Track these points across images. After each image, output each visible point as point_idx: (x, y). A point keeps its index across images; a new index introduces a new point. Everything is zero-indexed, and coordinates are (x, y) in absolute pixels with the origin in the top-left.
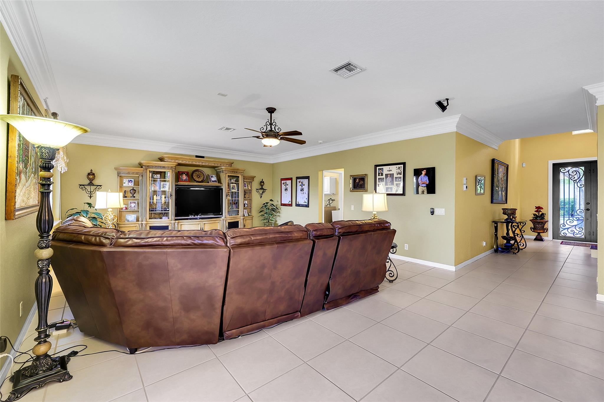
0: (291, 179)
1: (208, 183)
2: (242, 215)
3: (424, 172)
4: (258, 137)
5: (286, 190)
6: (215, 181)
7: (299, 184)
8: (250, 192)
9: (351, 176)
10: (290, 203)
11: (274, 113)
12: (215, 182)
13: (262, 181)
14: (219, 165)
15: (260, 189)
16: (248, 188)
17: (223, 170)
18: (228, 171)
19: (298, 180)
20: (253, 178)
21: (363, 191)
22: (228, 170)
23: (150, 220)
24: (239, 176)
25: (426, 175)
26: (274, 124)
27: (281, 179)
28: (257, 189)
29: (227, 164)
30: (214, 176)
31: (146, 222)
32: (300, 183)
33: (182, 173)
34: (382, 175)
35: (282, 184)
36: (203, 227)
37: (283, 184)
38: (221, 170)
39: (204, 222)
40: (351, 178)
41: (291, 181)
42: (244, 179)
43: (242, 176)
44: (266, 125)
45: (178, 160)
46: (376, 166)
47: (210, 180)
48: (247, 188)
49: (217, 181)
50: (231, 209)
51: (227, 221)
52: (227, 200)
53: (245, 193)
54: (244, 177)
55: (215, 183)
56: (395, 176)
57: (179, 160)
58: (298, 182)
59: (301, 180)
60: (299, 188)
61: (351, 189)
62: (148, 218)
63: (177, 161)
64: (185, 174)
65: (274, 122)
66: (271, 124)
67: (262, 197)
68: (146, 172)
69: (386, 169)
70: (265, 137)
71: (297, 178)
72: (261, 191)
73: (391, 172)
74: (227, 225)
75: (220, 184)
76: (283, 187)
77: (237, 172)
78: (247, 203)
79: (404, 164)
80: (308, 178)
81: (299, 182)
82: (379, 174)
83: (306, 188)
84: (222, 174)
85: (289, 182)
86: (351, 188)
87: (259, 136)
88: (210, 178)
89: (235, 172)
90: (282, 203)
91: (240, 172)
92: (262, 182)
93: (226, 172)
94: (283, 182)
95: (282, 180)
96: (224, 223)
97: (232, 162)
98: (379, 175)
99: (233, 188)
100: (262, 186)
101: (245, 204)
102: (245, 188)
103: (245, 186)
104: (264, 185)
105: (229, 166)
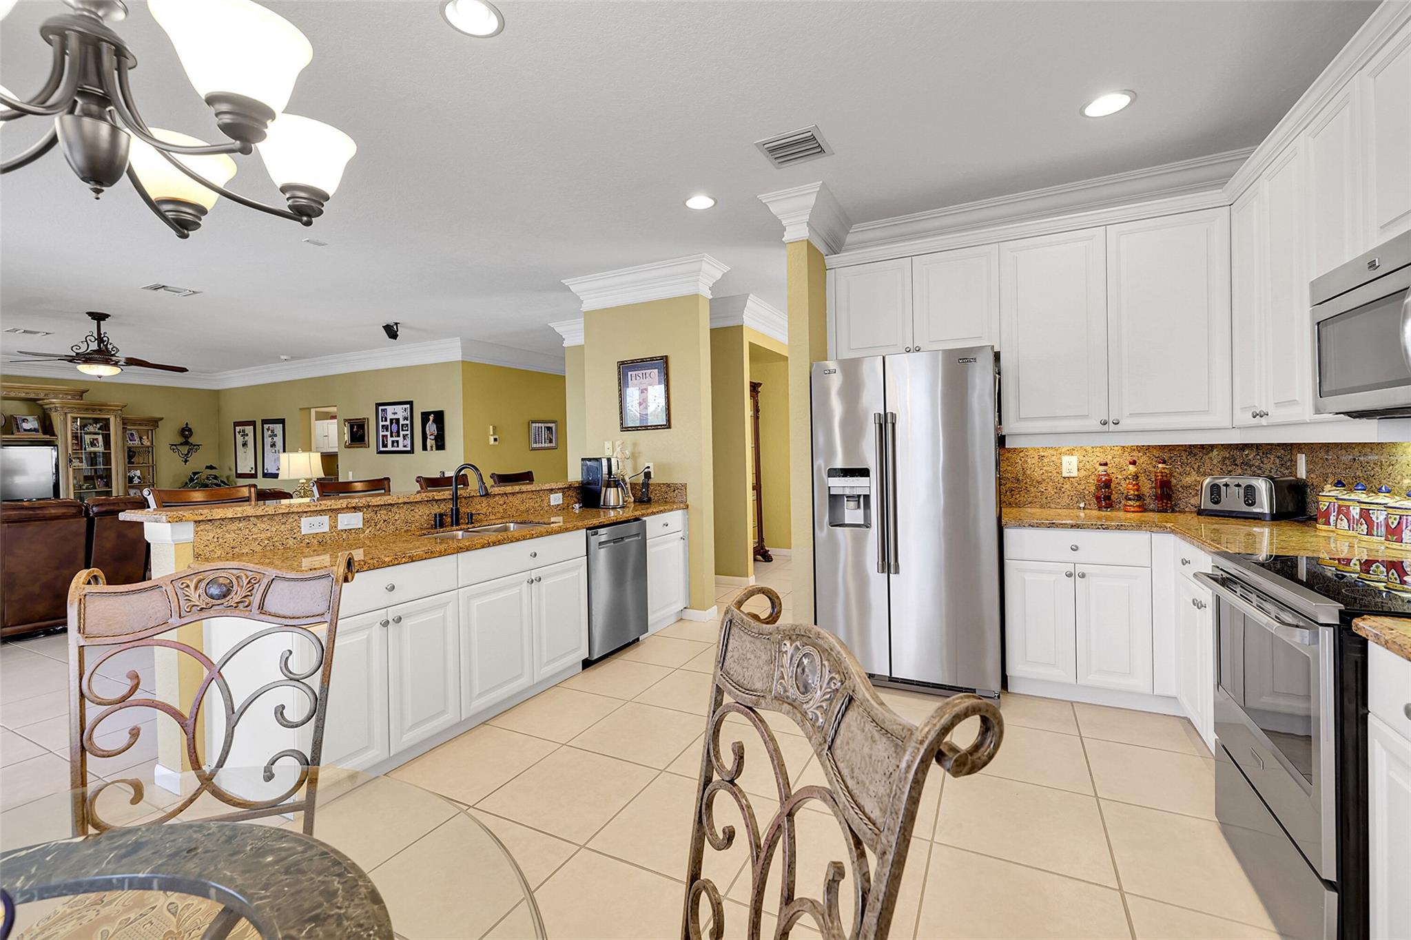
0: (253, 423)
1: (13, 434)
3: (431, 418)
5: (245, 444)
6: (35, 430)
7: (267, 434)
8: (149, 452)
9: (346, 420)
10: (253, 472)
12: (34, 433)
13: (187, 427)
14: (41, 396)
15: (181, 444)
16: (142, 444)
17: (57, 405)
18: (73, 408)
19: (266, 426)
20: (154, 423)
21: (361, 447)
22: (73, 406)
24: (109, 419)
25: (434, 421)
27: (234, 423)
28: (172, 445)
29: (66, 394)
30: (30, 418)
32: (270, 431)
34: (386, 420)
35: (237, 433)
37: (239, 432)
38: (53, 406)
40: (346, 423)
41: (252, 427)
42: (123, 424)
43: (118, 419)
46: (378, 405)
47: (18, 428)
48: (137, 442)
49: (40, 431)
50: (87, 489)
52: (71, 469)
53: (131, 454)
54: (123, 419)
55: (34, 435)
56: (402, 422)
58: (265, 430)
59: (271, 426)
60: (268, 441)
61: (347, 444)
66: (99, 339)
67: (188, 461)
69: (390, 409)
71: (264, 422)
72: (185, 449)
73: (396, 417)
75: (48, 436)
76: (240, 439)
77: (100, 410)
78: (139, 475)
79: (411, 403)
80: (282, 421)
81: (268, 430)
82: (382, 418)
83: (279, 440)
84: (54, 414)
85: (249, 429)
86: (346, 442)
88: (17, 424)
89: (95, 409)
90: (238, 472)
91: (112, 409)
92: (187, 430)
93: (68, 410)
94: (238, 429)
95: (236, 424)
97: (83, 388)
98: (382, 421)
99: (93, 444)
100: (186, 437)
101: (134, 478)
102: (131, 442)
103: (131, 438)
104: (191, 435)
105: (73, 398)
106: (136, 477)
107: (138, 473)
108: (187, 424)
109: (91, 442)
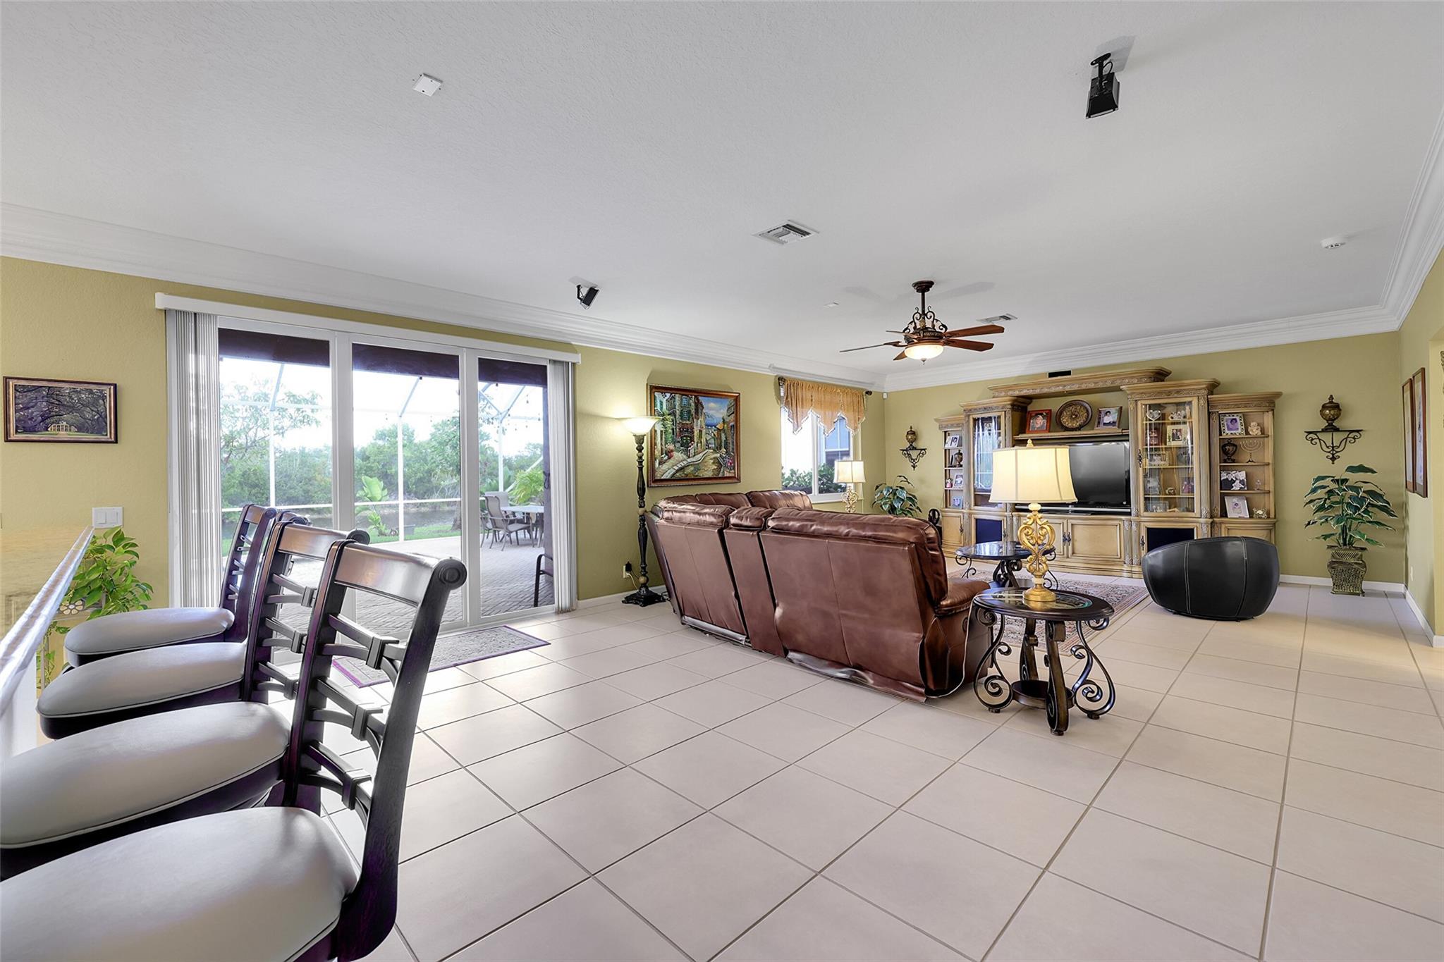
2: (1204, 512)
4: (896, 344)
6: (1114, 424)
8: (1260, 444)
10: (1412, 480)
11: (929, 290)
12: (1114, 426)
13: (1332, 402)
16: (1250, 433)
17: (1128, 392)
18: (1142, 393)
20: (1271, 400)
22: (1142, 391)
23: (976, 508)
24: (1188, 402)
26: (931, 317)
27: (1402, 386)
28: (1309, 433)
29: (1132, 378)
30: (1112, 411)
31: (969, 511)
33: (1037, 415)
36: (1070, 531)
39: (1074, 522)
41: (1411, 391)
42: (1213, 407)
44: (914, 321)
45: (1012, 390)
47: (1100, 422)
48: (1240, 431)
49: (1119, 424)
51: (1142, 524)
52: (1142, 469)
53: (1230, 449)
54: (1210, 401)
55: (1114, 429)
57: (1014, 390)
62: (973, 503)
63: (1010, 393)
64: (1041, 414)
65: (929, 311)
66: (924, 314)
68: (968, 421)
70: (916, 343)
71: (1416, 378)
72: (1331, 438)
74: (1144, 534)
75: (1121, 430)
78: (1243, 478)
87: (899, 342)
88: (1100, 418)
90: (1407, 479)
91: (1194, 389)
92: (1332, 408)
93: (1137, 397)
95: (1403, 389)
96: (1134, 527)
99: (1175, 438)
100: (1331, 419)
101: (1235, 482)
102: (1229, 432)
103: (1231, 426)
104: (1338, 415)
105: (1140, 381)
106: (1238, 481)
107: (1242, 475)
108: (1331, 397)
109: (1173, 434)
